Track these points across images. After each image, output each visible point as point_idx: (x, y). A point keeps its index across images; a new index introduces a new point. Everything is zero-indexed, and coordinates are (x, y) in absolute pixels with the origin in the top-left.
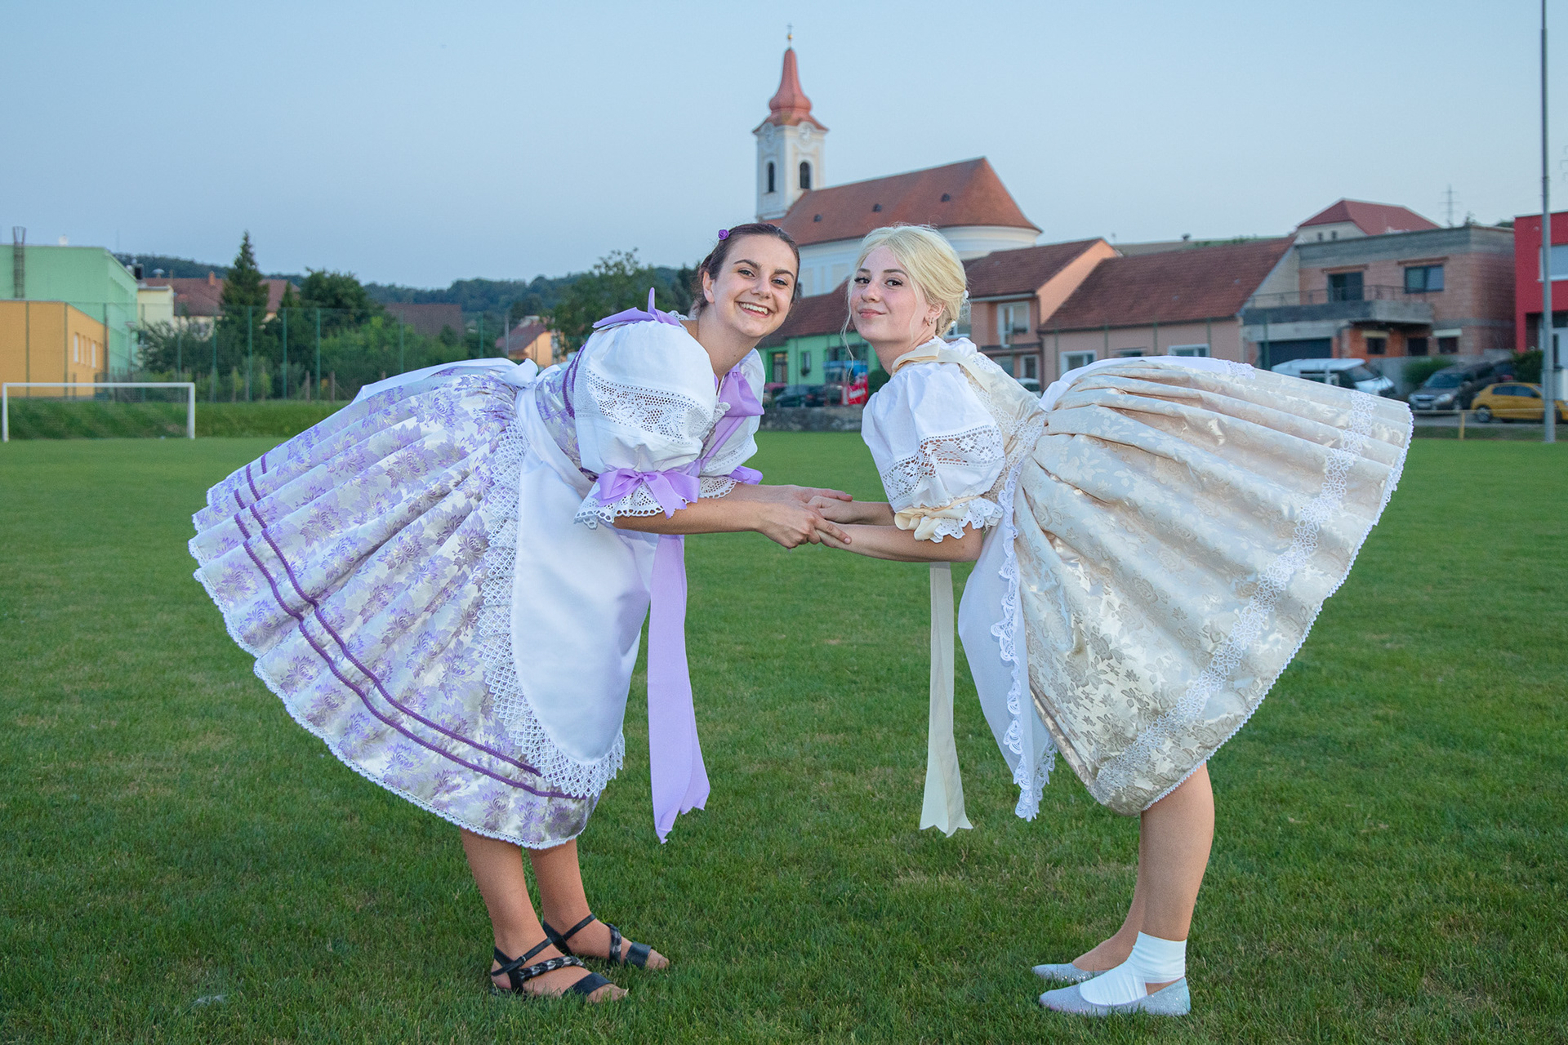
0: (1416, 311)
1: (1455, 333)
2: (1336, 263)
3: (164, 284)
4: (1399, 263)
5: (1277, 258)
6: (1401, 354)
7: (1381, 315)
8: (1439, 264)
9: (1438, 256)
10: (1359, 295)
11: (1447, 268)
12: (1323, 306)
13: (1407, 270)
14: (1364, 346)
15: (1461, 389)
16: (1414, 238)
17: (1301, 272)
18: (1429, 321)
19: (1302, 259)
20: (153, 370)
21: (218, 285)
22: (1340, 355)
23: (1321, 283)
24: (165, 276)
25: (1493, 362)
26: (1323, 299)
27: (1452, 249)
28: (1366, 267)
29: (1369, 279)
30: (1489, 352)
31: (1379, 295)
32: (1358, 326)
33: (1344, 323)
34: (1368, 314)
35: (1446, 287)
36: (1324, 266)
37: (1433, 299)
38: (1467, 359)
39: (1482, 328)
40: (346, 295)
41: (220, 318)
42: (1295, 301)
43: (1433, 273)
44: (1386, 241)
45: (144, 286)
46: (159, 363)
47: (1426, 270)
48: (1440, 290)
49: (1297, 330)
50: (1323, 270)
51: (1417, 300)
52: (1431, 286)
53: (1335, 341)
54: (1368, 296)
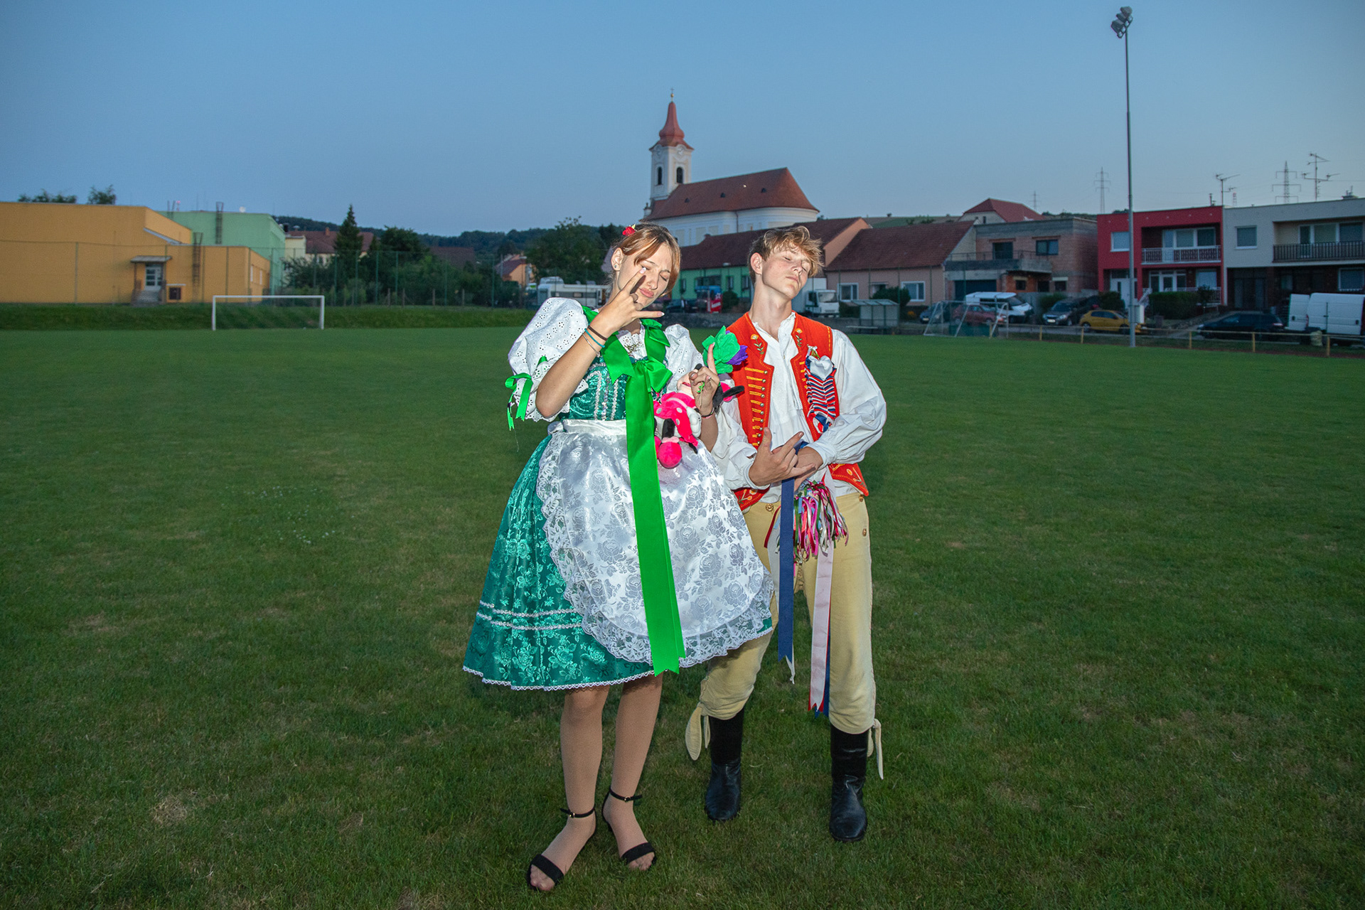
0: (1043, 265)
1: (1065, 279)
2: (996, 236)
3: (301, 235)
4: (1033, 238)
5: (964, 233)
6: (1035, 291)
7: (1025, 268)
8: (1056, 240)
9: (1055, 235)
10: (1010, 256)
11: (1060, 242)
12: (991, 261)
13: (1037, 242)
14: (1014, 285)
15: (1071, 312)
16: (1041, 224)
17: (977, 241)
18: (1050, 272)
19: (978, 233)
20: (296, 286)
21: (332, 236)
22: (1001, 290)
23: (989, 248)
24: (302, 229)
25: (1087, 296)
26: (990, 258)
27: (1062, 231)
28: (1014, 239)
29: (1016, 247)
30: (1084, 291)
31: (1022, 256)
32: (1011, 273)
33: (1003, 271)
34: (1018, 267)
35: (1059, 253)
36: (990, 238)
37: (1052, 259)
38: (1072, 294)
39: (1080, 277)
40: (408, 242)
41: (333, 255)
42: (974, 258)
43: (1052, 245)
44: (1025, 225)
45: (289, 236)
46: (299, 282)
47: (1048, 242)
48: (1056, 254)
49: (976, 275)
50: (990, 240)
51: (1043, 260)
52: (1051, 252)
53: (998, 281)
54: (1016, 256)
